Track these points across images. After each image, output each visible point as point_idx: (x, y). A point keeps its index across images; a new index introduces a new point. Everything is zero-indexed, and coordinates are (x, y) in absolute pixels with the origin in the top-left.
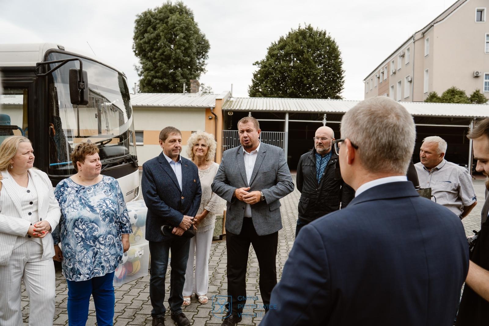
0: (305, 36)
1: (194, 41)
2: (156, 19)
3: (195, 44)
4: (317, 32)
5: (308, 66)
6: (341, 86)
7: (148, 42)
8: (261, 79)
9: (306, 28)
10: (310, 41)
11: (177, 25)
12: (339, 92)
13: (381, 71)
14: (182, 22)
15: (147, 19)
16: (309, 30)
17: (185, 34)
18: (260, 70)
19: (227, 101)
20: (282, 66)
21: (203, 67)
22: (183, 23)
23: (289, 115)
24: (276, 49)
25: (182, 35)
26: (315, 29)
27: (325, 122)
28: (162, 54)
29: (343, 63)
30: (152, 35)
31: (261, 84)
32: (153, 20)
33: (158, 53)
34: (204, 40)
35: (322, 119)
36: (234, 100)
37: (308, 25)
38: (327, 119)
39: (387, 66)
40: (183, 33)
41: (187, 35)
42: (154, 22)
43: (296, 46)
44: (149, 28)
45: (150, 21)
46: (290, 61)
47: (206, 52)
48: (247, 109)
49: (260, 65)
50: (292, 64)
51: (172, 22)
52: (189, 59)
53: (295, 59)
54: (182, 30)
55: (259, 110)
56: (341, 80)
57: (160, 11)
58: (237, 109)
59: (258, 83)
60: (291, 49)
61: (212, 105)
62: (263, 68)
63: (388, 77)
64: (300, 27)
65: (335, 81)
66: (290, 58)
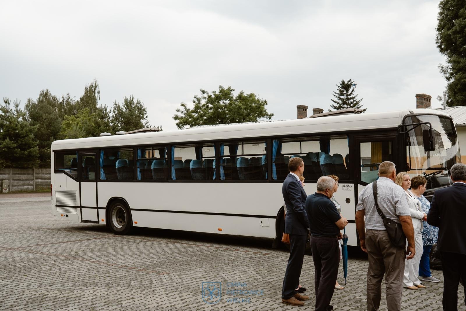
7: (461, 31)
44: (461, 11)
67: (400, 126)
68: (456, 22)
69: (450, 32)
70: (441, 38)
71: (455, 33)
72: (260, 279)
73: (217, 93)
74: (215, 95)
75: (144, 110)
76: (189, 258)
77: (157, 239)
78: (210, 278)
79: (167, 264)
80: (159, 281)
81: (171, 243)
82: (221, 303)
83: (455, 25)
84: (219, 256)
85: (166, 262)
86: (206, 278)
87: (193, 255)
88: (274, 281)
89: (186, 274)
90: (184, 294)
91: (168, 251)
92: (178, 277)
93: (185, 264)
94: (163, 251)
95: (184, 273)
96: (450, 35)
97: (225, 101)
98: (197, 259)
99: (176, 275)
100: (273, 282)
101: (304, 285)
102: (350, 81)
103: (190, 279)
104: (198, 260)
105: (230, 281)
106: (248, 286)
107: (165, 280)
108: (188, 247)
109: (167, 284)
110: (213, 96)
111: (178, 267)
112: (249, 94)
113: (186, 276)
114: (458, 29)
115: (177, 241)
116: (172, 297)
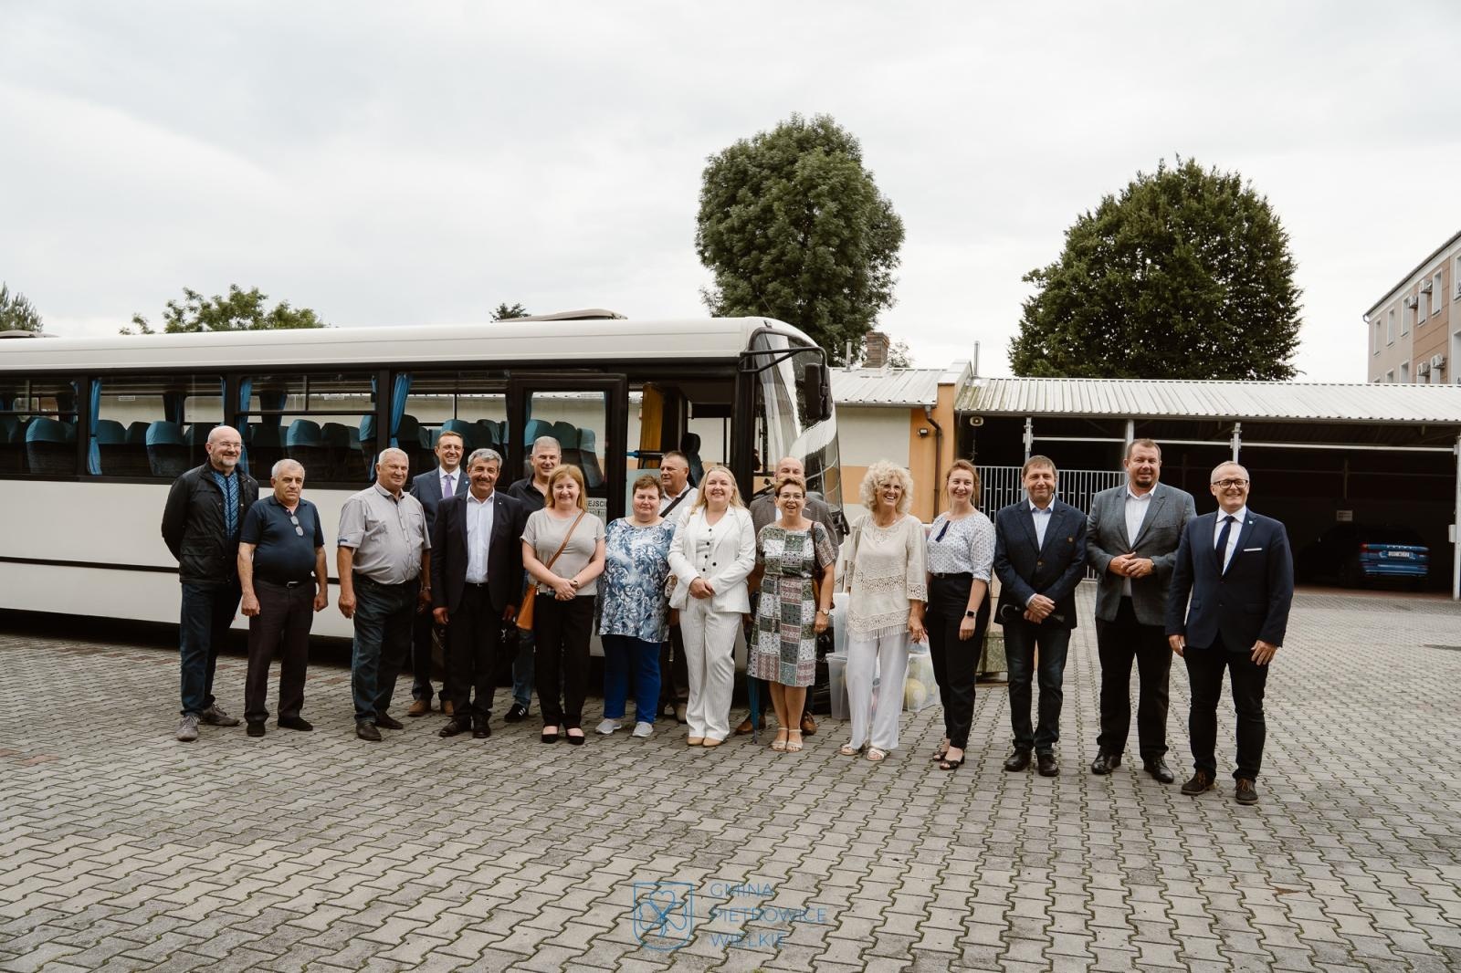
0: (1179, 193)
1: (863, 220)
2: (760, 166)
3: (865, 228)
4: (1213, 181)
5: (1185, 282)
6: (1290, 335)
7: (741, 229)
8: (1047, 320)
9: (1179, 170)
10: (1191, 209)
11: (820, 181)
12: (1284, 353)
13: (1423, 287)
14: (831, 174)
15: (738, 166)
16: (1191, 177)
17: (840, 203)
18: (1043, 296)
19: (965, 388)
20: (1109, 281)
21: (885, 290)
22: (837, 175)
23: (1135, 426)
24: (1091, 234)
25: (833, 206)
26: (1207, 173)
27: (1236, 444)
28: (777, 260)
29: (1296, 267)
30: (752, 208)
31: (1046, 334)
32: (752, 170)
33: (767, 259)
34: (889, 218)
35: (1229, 437)
36: (984, 385)
37: (1185, 160)
38: (1243, 438)
39: (1440, 270)
40: (834, 200)
41: (845, 208)
42: (754, 175)
43: (1153, 224)
44: (741, 192)
45: (745, 172)
46: (1134, 268)
47: (895, 248)
48: (1021, 409)
49: (1045, 281)
50: (1138, 276)
51: (806, 173)
52: (849, 271)
53: (1148, 261)
54: (833, 194)
55: (1052, 412)
56: (1290, 317)
57: (771, 146)
58: (993, 409)
59: (1038, 333)
60: (1135, 233)
61: (928, 400)
62: (1051, 290)
63: (1446, 305)
64: (1161, 168)
65: (1269, 322)
66: (1134, 257)
67: (743, 355)
68: (735, 210)
69: (722, 227)
70: (705, 237)
71: (732, 230)
72: (363, 767)
73: (226, 300)
74: (220, 304)
75: (34, 321)
76: (133, 702)
77: (36, 643)
78: (200, 770)
79: (56, 723)
80: (17, 791)
81: (80, 653)
82: (247, 877)
83: (730, 216)
84: (228, 692)
85: (55, 716)
86: (188, 773)
87: (147, 691)
88: (407, 773)
89: (119, 757)
90: (106, 845)
91: (66, 681)
92: (89, 772)
93: (120, 721)
94: (49, 678)
95: (111, 757)
96: (722, 234)
97: (242, 321)
98: (158, 703)
99: (82, 765)
100: (407, 777)
101: (502, 784)
102: (516, 307)
103: (132, 779)
104: (161, 709)
105: (269, 780)
106: (328, 795)
107: (41, 786)
108: (133, 666)
109: (45, 804)
110: (215, 307)
111: (93, 734)
112: (301, 308)
113: (119, 765)
114: (736, 224)
115: (99, 647)
116: (55, 861)
